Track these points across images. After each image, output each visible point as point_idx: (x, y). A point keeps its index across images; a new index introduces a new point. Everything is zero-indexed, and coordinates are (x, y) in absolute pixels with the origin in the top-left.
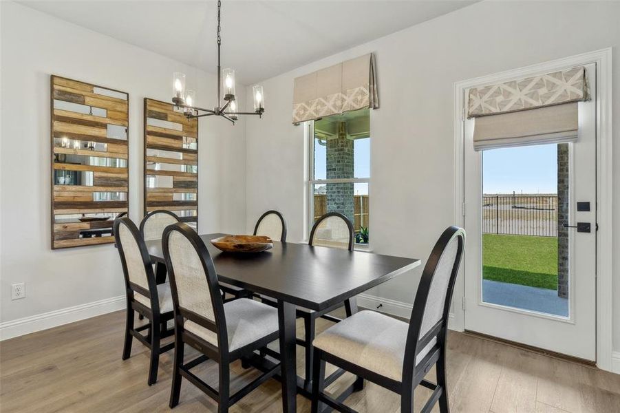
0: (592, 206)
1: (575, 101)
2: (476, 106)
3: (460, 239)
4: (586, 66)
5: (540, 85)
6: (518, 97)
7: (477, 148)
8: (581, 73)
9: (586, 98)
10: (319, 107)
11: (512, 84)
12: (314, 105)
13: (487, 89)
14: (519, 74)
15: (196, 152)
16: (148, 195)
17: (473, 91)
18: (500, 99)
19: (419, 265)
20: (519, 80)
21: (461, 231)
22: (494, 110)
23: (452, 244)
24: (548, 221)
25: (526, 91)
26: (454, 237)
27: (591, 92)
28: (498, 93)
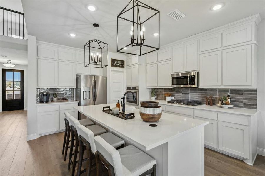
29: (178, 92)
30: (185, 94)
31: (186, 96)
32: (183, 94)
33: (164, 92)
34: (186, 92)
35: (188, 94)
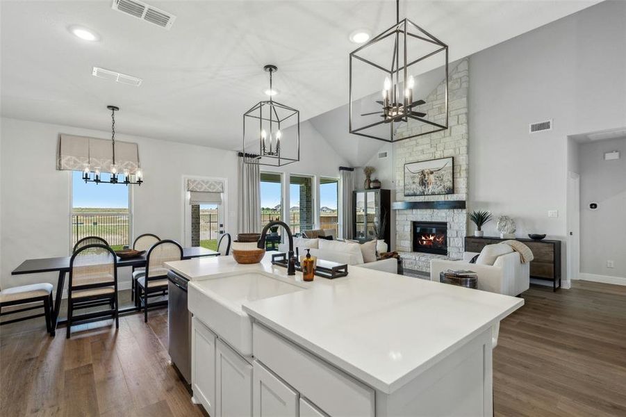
0: (223, 226)
1: (220, 192)
2: (190, 187)
4: (223, 182)
5: (211, 184)
8: (221, 183)
11: (203, 181)
13: (195, 181)
17: (189, 180)
18: (199, 186)
20: (206, 181)
25: (207, 185)
27: (224, 190)
28: (198, 184)
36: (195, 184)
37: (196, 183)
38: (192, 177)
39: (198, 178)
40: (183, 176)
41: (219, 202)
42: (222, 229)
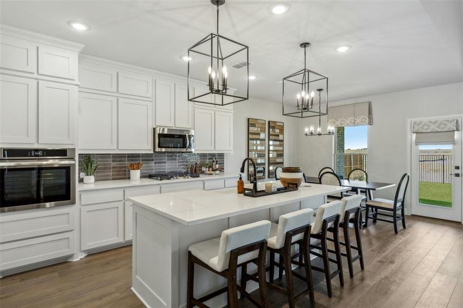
0: (460, 168)
1: (454, 131)
2: (416, 129)
3: (408, 177)
4: (458, 119)
5: (441, 124)
6: (433, 127)
7: (416, 145)
8: (456, 121)
9: (458, 130)
10: (342, 122)
11: (431, 122)
12: (340, 121)
13: (421, 122)
14: (433, 118)
15: (283, 141)
16: (270, 160)
17: (415, 123)
18: (426, 127)
19: (395, 185)
20: (433, 121)
21: (409, 174)
22: (423, 131)
23: (406, 177)
24: (429, 173)
25: (436, 125)
26: (407, 176)
27: (460, 128)
28: (425, 125)
29: (146, 160)
30: (159, 163)
31: (160, 166)
32: (155, 163)
33: (113, 161)
34: (161, 159)
35: (165, 162)
36: (420, 126)
37: (422, 125)
38: (418, 119)
39: (425, 119)
40: (409, 120)
41: (453, 142)
42: (457, 171)
